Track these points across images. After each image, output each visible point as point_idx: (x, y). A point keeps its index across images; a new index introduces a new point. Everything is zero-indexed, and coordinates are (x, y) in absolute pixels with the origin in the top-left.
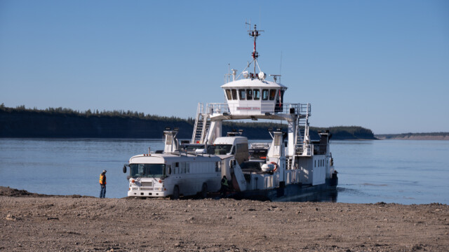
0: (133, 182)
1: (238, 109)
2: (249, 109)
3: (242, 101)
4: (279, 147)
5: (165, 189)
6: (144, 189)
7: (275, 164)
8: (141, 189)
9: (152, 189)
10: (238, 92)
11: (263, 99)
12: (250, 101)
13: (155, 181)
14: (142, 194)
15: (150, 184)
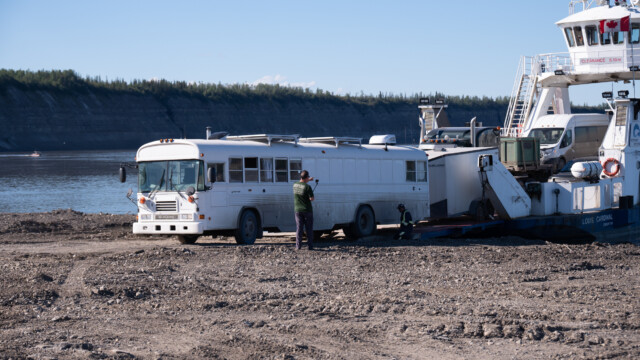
0: (143, 201)
1: (583, 61)
2: (601, 61)
3: (594, 48)
4: (624, 128)
5: (202, 217)
6: (163, 217)
7: (616, 161)
8: (157, 217)
9: (176, 217)
10: (583, 31)
11: (630, 42)
12: (606, 47)
13: (181, 199)
14: (158, 228)
15: (171, 205)
